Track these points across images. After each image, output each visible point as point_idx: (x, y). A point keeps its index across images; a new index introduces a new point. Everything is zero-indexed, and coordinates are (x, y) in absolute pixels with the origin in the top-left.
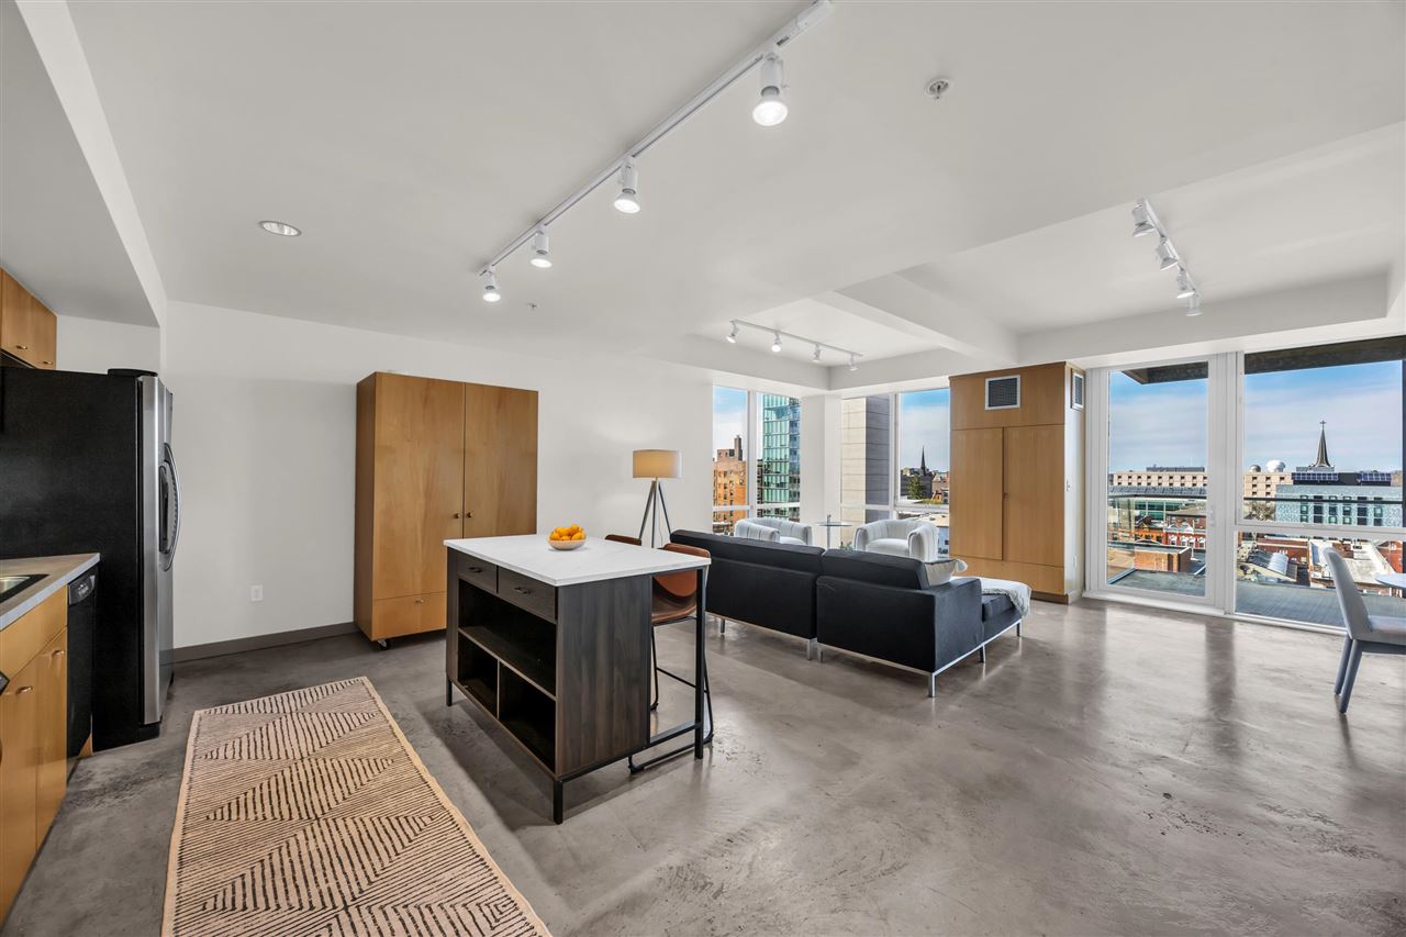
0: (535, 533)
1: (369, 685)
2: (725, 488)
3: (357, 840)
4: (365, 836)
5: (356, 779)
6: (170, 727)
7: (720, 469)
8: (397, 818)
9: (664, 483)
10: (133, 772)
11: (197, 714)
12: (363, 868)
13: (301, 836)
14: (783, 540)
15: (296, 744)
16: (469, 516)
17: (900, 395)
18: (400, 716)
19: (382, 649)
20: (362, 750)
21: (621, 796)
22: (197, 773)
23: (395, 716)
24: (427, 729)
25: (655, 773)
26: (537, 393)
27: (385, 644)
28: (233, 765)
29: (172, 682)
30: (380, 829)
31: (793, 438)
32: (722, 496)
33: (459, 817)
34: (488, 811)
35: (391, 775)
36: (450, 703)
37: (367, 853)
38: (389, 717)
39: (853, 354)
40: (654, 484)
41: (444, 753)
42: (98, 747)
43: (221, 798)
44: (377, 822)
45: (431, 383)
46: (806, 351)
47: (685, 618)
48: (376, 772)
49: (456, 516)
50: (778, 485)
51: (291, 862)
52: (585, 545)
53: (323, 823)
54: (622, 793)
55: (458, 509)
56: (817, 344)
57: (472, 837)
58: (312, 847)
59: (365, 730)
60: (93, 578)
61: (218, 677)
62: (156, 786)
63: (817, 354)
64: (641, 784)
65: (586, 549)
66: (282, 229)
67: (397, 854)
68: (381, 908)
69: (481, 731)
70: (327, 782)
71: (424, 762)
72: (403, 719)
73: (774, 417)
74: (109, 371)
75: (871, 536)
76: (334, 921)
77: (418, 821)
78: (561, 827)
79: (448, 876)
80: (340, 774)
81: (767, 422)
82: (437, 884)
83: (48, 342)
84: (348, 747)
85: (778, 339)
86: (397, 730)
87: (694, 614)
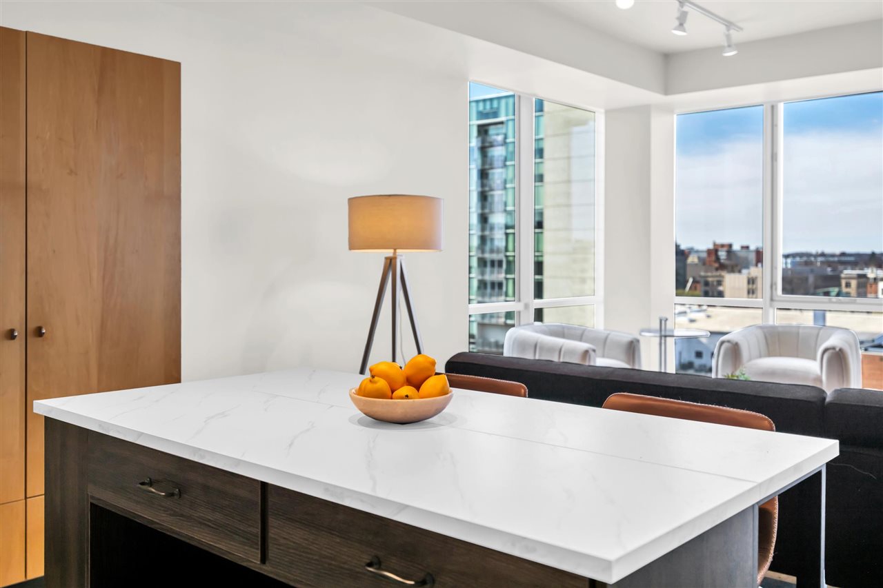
0: (177, 379)
9: (408, 259)
14: (601, 362)
16: (39, 332)
17: (781, 108)
39: (729, 25)
40: (390, 263)
49: (11, 335)
75: (745, 353)
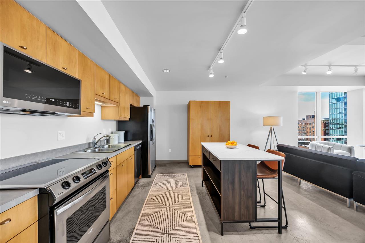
1: (187, 176)
2: (310, 129)
3: (173, 216)
4: (175, 216)
5: (178, 199)
6: (152, 176)
7: (307, 123)
8: (183, 214)
10: (145, 184)
11: (157, 174)
12: (172, 224)
13: (164, 210)
15: (170, 187)
16: (211, 136)
18: (191, 186)
19: (192, 167)
20: (181, 192)
21: (245, 235)
22: (153, 188)
23: (190, 186)
24: (196, 192)
25: (259, 232)
26: (230, 101)
27: (192, 166)
28: (159, 188)
29: (155, 167)
30: (179, 215)
31: (345, 109)
32: (309, 132)
33: (196, 220)
34: (204, 222)
35: (185, 201)
36: (202, 186)
37: (174, 221)
38: (189, 186)
40: (271, 128)
41: (198, 200)
42: (143, 177)
43: (155, 195)
44: (178, 213)
45: (202, 102)
46: (350, 71)
47: (273, 178)
48: (182, 199)
50: (338, 128)
51: (161, 215)
52: (237, 147)
53: (169, 208)
54: (245, 234)
55: (209, 135)
56: (356, 66)
57: (198, 228)
58: (165, 214)
59: (183, 187)
60: (141, 145)
61: (163, 167)
62: (147, 188)
63: (356, 71)
64: (253, 234)
65: (238, 148)
66: (167, 71)
67: (180, 224)
68: (173, 238)
69: (208, 196)
70: (172, 198)
71: (193, 200)
72: (191, 187)
73: (336, 102)
74: (143, 106)
76: (163, 236)
77: (187, 216)
78: (223, 237)
79: (189, 237)
80: (175, 197)
81: (331, 104)
82: (186, 238)
83: (139, 102)
84: (179, 191)
85: (330, 68)
86: (189, 189)
87: (277, 177)
